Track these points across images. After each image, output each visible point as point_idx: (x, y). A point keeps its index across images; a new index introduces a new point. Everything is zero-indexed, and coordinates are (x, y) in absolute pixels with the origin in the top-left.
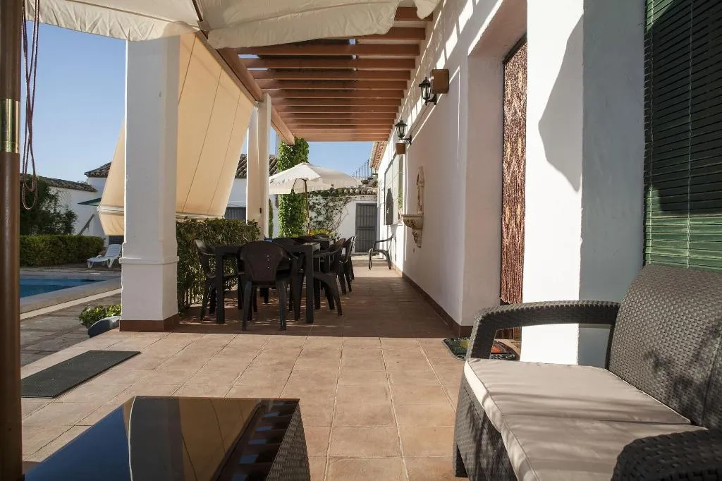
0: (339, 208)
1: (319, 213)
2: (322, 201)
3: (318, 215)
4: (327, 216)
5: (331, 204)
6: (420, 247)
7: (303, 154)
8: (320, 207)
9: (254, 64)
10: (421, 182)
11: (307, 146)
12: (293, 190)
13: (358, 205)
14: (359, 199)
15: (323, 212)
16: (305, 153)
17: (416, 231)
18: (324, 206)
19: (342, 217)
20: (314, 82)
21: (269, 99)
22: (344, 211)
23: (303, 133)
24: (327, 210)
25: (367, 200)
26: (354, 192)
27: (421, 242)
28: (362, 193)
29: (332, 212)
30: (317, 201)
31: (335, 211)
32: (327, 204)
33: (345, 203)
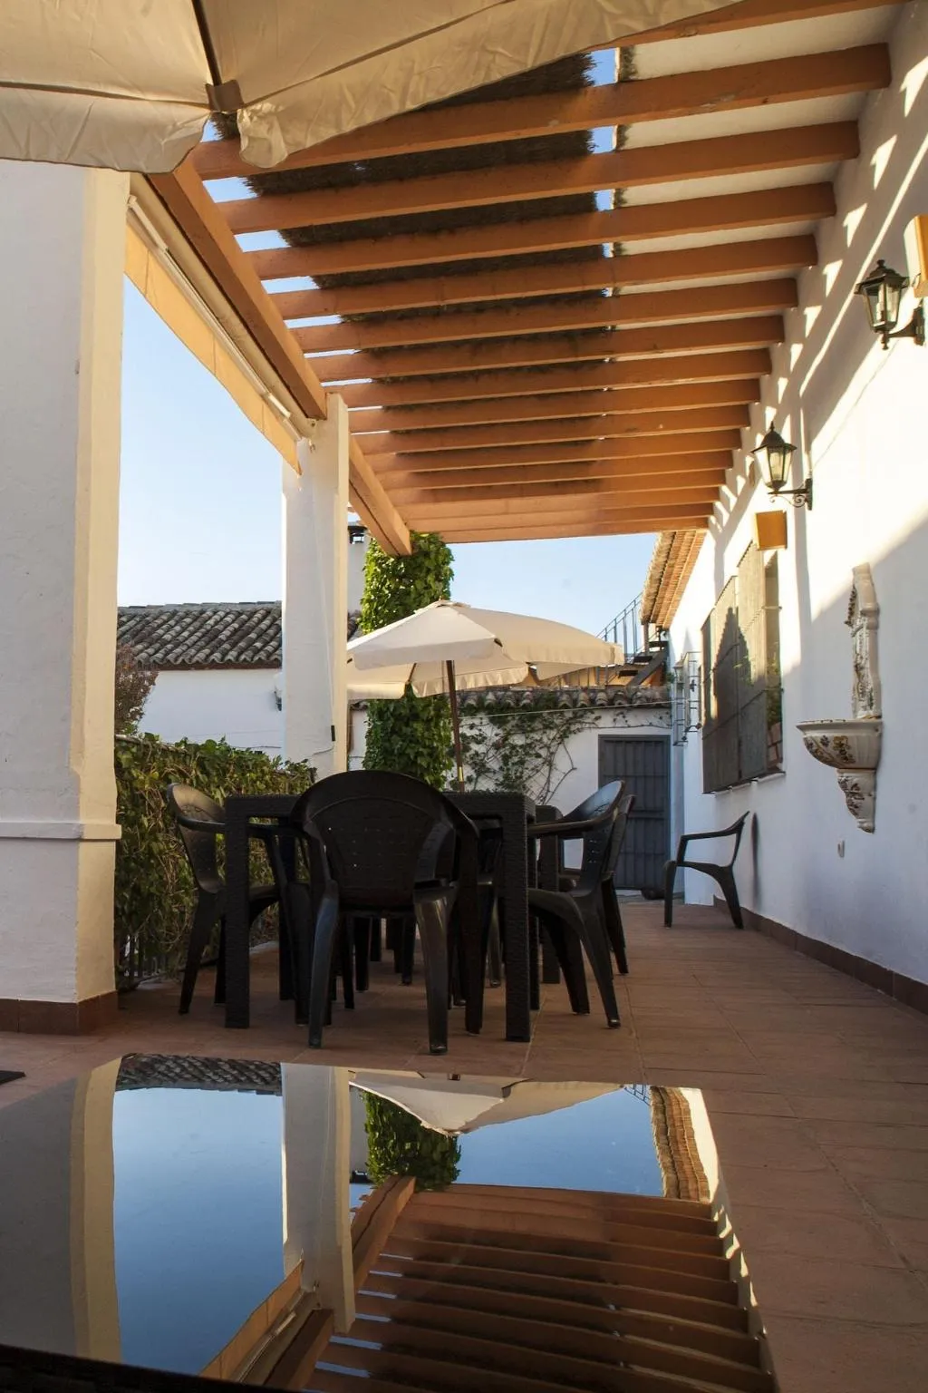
0: (544, 753)
1: (481, 769)
2: (491, 732)
3: (479, 773)
4: (507, 777)
5: (518, 740)
6: (871, 830)
7: (437, 579)
8: (481, 749)
9: (303, 307)
10: (864, 613)
11: (448, 557)
12: (408, 687)
13: (605, 741)
14: (609, 724)
15: (494, 764)
16: (444, 577)
17: (855, 778)
18: (497, 746)
19: (555, 781)
20: (477, 346)
21: (342, 413)
22: (561, 762)
23: (437, 517)
24: (506, 759)
25: (638, 725)
26: (592, 701)
27: (872, 814)
28: (620, 703)
29: (522, 762)
30: (475, 732)
31: (532, 762)
32: (505, 739)
33: (564, 736)
